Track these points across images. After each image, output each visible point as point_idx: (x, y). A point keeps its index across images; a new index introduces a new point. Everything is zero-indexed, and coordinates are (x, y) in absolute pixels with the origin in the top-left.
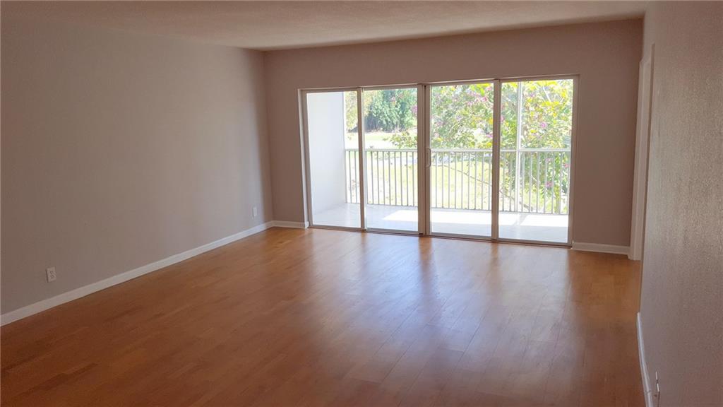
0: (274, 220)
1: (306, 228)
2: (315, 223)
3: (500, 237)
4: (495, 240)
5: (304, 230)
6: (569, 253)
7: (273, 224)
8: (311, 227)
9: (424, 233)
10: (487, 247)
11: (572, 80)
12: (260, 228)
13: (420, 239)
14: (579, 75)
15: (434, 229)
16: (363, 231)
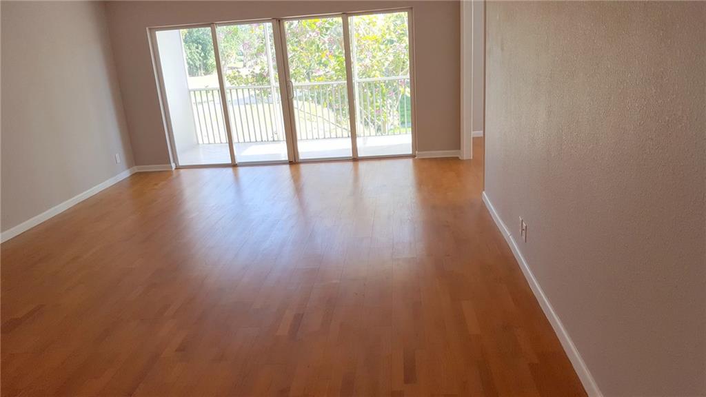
0: (136, 165)
1: (173, 169)
2: (181, 163)
3: (359, 155)
4: (355, 159)
5: (172, 171)
6: (415, 162)
7: (136, 169)
8: (178, 168)
9: (294, 161)
10: (350, 165)
11: (407, 13)
12: (125, 174)
13: (290, 167)
14: (412, 8)
15: (301, 157)
16: (234, 165)
